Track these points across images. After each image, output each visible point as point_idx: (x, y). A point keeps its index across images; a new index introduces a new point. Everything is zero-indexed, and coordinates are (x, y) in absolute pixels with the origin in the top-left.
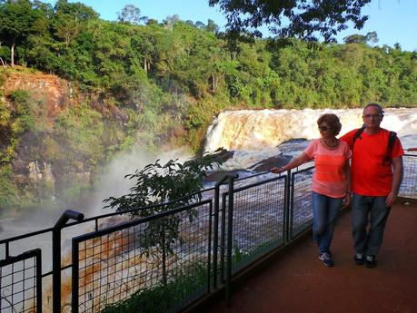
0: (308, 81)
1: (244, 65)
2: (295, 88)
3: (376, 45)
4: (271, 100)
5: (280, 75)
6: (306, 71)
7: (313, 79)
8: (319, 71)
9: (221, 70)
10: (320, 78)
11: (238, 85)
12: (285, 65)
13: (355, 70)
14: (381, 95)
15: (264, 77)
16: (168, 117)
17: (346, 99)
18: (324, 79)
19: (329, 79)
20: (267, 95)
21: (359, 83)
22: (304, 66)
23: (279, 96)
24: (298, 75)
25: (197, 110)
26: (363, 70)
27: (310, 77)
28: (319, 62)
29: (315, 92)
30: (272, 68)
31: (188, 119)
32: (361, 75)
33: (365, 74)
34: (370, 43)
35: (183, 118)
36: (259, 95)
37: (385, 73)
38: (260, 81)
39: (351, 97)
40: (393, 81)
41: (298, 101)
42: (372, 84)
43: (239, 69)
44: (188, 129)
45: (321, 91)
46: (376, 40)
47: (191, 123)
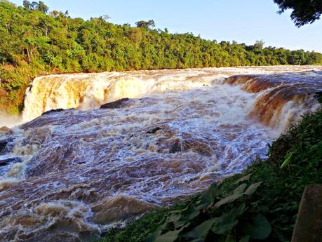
0: (106, 52)
1: (54, 40)
2: (97, 57)
3: (154, 28)
4: (79, 65)
5: (85, 48)
6: (104, 45)
7: (109, 51)
8: (113, 46)
9: (33, 44)
10: (114, 51)
11: (49, 55)
12: (87, 42)
13: (137, 47)
14: (153, 61)
15: (72, 49)
17: (132, 65)
18: (116, 52)
19: (120, 51)
20: (76, 63)
21: (139, 54)
22: (103, 42)
23: (85, 63)
24: (99, 48)
25: (15, 75)
26: (142, 46)
27: (107, 50)
28: (112, 40)
29: (112, 60)
30: (79, 43)
31: (7, 82)
32: (141, 49)
33: (143, 48)
34: (151, 27)
35: (3, 82)
36: (69, 63)
37: (156, 47)
38: (68, 52)
39: (135, 63)
40: (160, 53)
41: (99, 66)
42: (147, 55)
43: (50, 43)
44: (8, 91)
45: (116, 59)
46: (154, 26)
47: (11, 86)
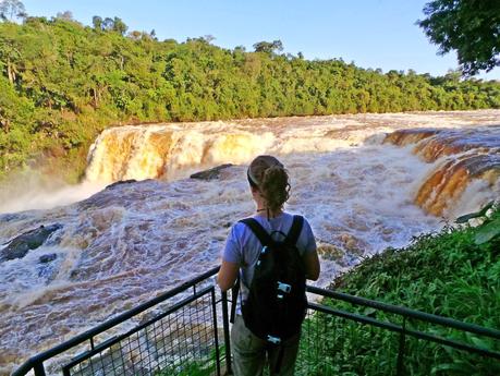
0: (206, 92)
1: (132, 76)
2: (193, 99)
3: (281, 53)
4: (166, 111)
5: (175, 87)
6: (204, 82)
7: (211, 90)
8: (216, 82)
9: (102, 82)
10: (218, 89)
11: (124, 98)
12: (179, 77)
13: (254, 82)
14: (277, 104)
15: (157, 88)
16: (42, 135)
17: (245, 109)
18: (222, 90)
19: (227, 89)
20: (162, 108)
21: (257, 94)
22: (202, 76)
23: (175, 108)
24: (195, 86)
25: (75, 127)
26: (261, 81)
27: (207, 88)
28: (216, 73)
29: (214, 103)
30: (167, 79)
31: (66, 137)
32: (259, 86)
33: (262, 84)
34: (276, 51)
35: (61, 136)
36: (151, 108)
37: (282, 83)
38: (151, 92)
39: (248, 107)
40: (289, 90)
41: (196, 113)
42: (269, 95)
43: (126, 79)
44: (67, 149)
45: (220, 102)
46: (282, 49)
47: (71, 142)
